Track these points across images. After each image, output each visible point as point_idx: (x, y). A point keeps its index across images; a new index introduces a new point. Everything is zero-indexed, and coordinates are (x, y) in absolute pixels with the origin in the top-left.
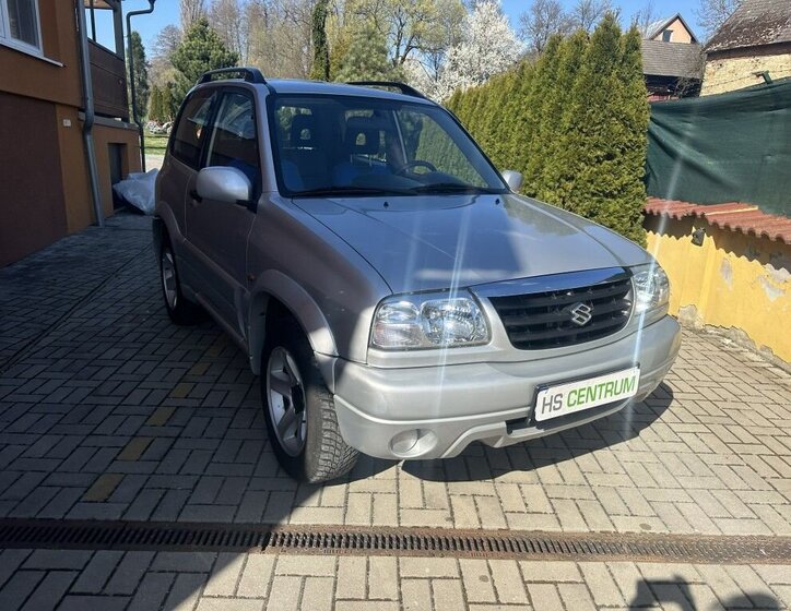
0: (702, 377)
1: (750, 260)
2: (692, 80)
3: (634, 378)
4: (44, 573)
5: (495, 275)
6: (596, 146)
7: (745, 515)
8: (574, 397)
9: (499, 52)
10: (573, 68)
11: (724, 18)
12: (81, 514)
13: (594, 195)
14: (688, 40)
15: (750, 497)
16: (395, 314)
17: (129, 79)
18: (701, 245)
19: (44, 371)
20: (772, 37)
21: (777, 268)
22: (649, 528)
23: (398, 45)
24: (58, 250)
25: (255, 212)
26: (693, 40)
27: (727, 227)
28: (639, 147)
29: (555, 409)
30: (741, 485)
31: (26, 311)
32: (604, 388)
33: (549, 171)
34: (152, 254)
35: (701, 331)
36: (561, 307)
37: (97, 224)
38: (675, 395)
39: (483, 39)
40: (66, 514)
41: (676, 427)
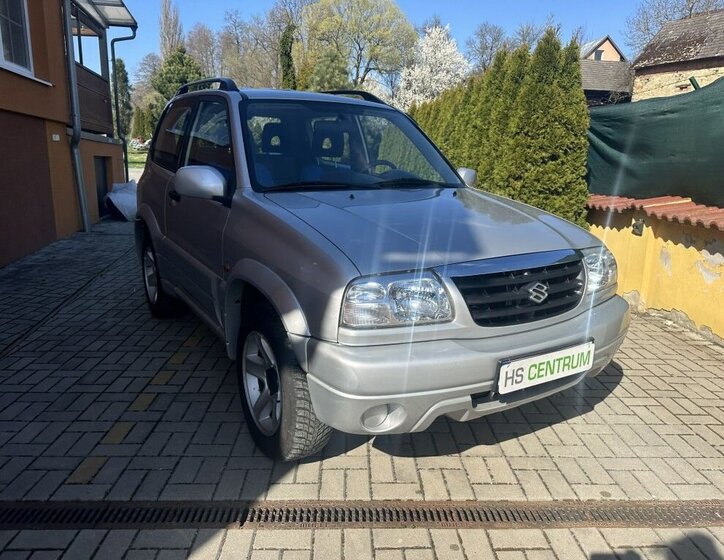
0: (648, 355)
1: (687, 247)
2: (623, 94)
3: (589, 352)
4: (29, 552)
5: (458, 257)
6: (541, 148)
7: (698, 481)
8: (534, 371)
9: (448, 72)
10: (517, 80)
11: (649, 39)
12: (66, 495)
13: (540, 192)
14: (617, 58)
15: (702, 464)
16: (363, 295)
17: (113, 101)
18: (641, 235)
19: (32, 363)
20: (692, 54)
21: (712, 253)
22: (610, 495)
23: (358, 67)
24: (47, 254)
25: (230, 207)
26: (622, 58)
27: (664, 218)
28: (580, 148)
29: (516, 382)
30: (692, 453)
31: (17, 308)
32: (562, 362)
33: (499, 172)
34: (135, 255)
35: (644, 314)
36: (520, 286)
37: (84, 231)
38: (625, 372)
39: (434, 60)
40: (51, 496)
41: (628, 401)
